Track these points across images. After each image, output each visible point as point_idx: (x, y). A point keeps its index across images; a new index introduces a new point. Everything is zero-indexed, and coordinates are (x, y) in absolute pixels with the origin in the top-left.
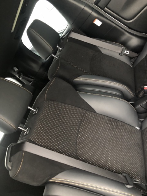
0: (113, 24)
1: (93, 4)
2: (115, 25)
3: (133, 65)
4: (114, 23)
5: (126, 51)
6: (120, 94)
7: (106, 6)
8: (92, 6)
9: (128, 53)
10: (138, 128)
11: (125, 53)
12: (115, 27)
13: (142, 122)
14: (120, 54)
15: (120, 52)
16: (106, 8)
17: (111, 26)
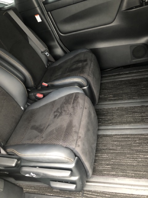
0: (49, 28)
1: (41, 2)
2: (50, 29)
3: (48, 66)
4: (51, 28)
5: (47, 53)
6: (23, 78)
7: (50, 11)
8: (40, 2)
9: (48, 55)
10: (23, 109)
11: (46, 54)
12: (49, 31)
13: (28, 106)
14: (42, 52)
15: (43, 50)
16: (49, 12)
17: (47, 28)
